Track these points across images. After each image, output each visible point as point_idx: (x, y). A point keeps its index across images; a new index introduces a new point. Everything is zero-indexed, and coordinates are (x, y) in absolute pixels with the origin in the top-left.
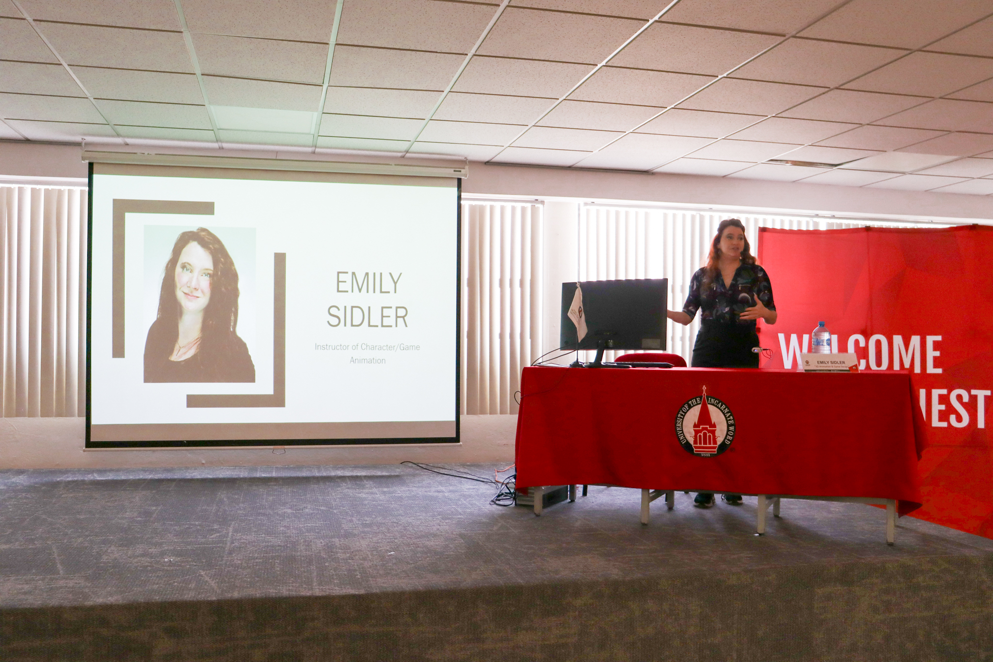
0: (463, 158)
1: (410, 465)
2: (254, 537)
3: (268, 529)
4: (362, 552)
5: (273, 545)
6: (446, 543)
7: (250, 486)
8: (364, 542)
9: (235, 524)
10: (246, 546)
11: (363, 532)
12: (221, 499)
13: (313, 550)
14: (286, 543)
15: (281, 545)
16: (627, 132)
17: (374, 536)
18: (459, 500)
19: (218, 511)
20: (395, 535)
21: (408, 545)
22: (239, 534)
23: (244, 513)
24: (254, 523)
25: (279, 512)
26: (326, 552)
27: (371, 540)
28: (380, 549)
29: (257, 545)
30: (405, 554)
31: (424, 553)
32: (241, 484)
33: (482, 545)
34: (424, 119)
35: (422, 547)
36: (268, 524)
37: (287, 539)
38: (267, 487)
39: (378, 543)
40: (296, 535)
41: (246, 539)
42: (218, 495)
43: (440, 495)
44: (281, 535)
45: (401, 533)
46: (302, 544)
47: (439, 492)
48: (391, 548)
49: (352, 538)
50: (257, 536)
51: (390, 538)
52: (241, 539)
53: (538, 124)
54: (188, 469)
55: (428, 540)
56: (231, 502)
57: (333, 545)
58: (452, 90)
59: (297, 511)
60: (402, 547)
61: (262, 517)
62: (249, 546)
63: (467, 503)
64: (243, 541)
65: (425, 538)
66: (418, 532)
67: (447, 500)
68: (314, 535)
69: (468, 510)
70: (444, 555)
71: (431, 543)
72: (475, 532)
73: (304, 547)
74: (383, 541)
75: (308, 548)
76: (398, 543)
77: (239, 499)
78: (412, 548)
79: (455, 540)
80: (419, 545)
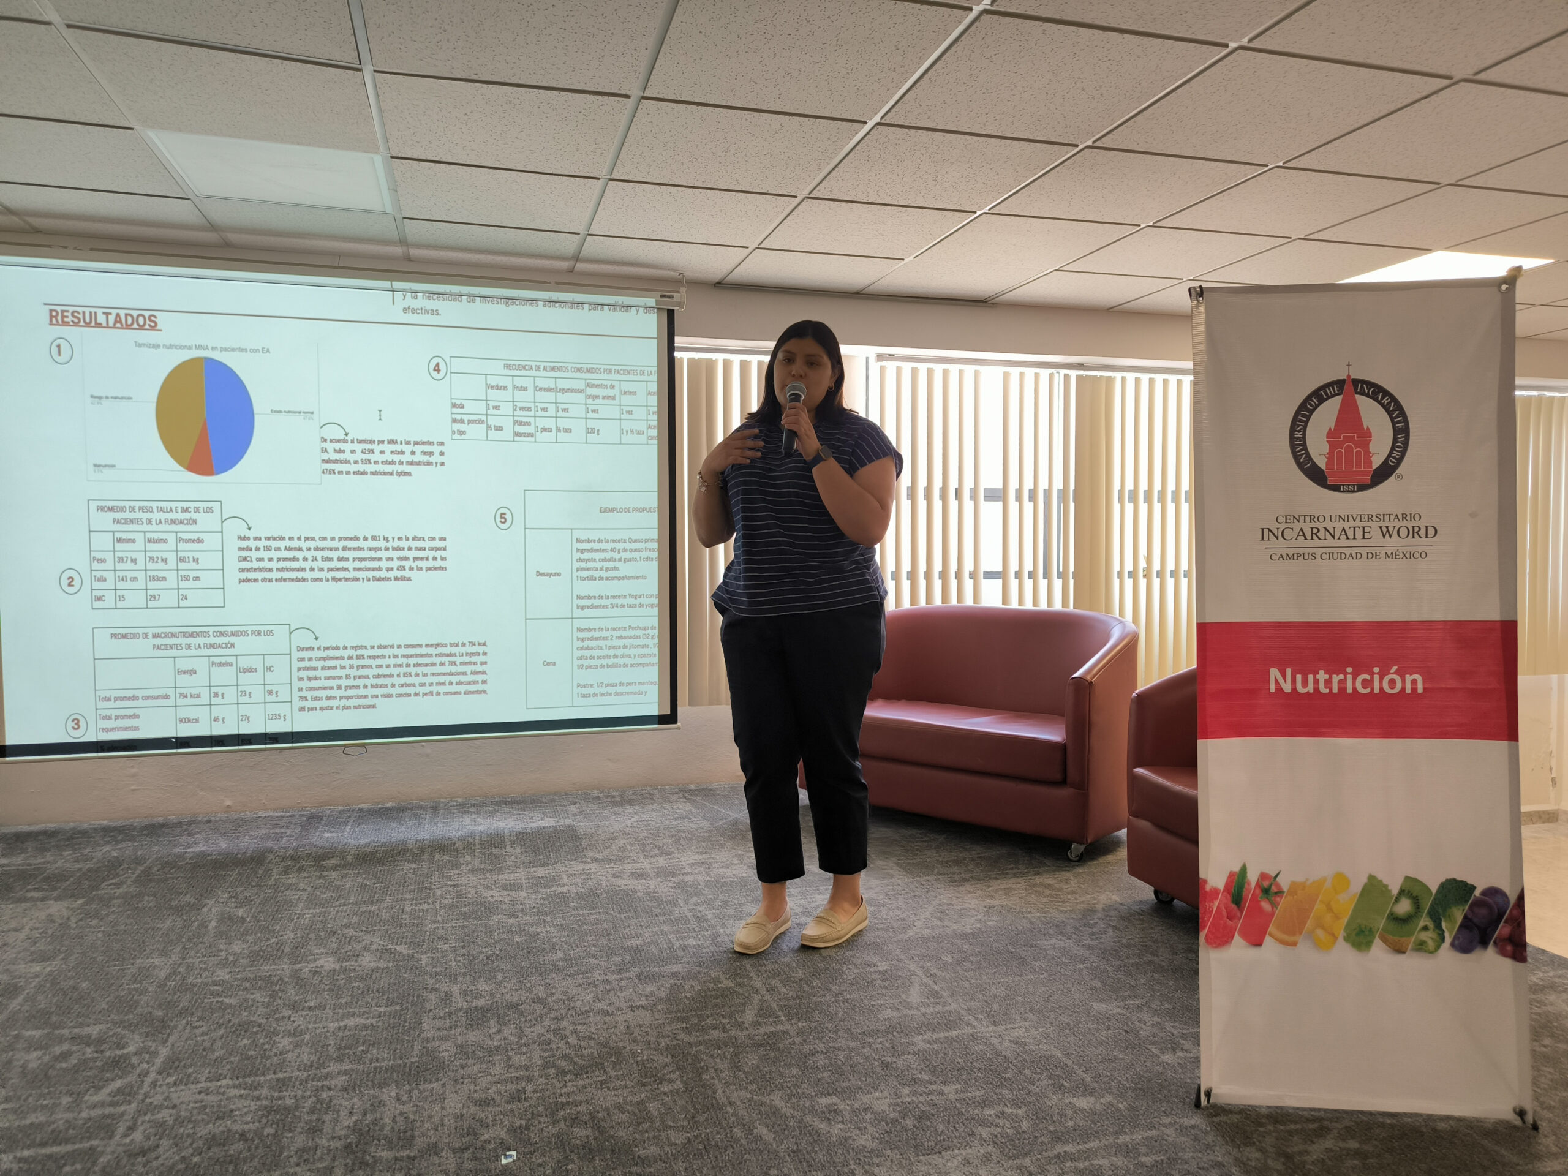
0: (675, 275)
1: (595, 793)
2: (200, 1093)
3: (249, 1049)
4: (436, 1159)
5: (229, 1131)
6: (643, 1095)
7: (286, 871)
8: (454, 1103)
9: (185, 1028)
10: (158, 1146)
11: (463, 1050)
12: (204, 925)
13: (319, 1152)
14: (264, 1121)
15: (249, 1131)
16: (979, 213)
17: (484, 1066)
18: (674, 902)
19: (174, 973)
20: (531, 1058)
21: (554, 1109)
22: (171, 1080)
23: (227, 977)
24: (230, 1021)
25: (306, 969)
26: (346, 1165)
27: (472, 1088)
28: (483, 1138)
29: (188, 1135)
30: (540, 1165)
31: (588, 1152)
32: (271, 866)
33: (724, 1099)
34: (598, 179)
35: (585, 1118)
36: (259, 1025)
37: (276, 1094)
38: (318, 874)
39: (485, 1103)
40: (305, 1074)
41: (175, 1107)
42: (205, 910)
43: (639, 887)
44: (269, 1077)
45: (546, 1051)
46: (301, 1124)
47: (639, 875)
48: (512, 1130)
49: (431, 1081)
50: (209, 1084)
51: (517, 1075)
52: (160, 1107)
53: (816, 194)
54: (194, 822)
55: (602, 1083)
56: (220, 934)
57: (375, 1122)
58: (648, 94)
59: (344, 965)
60: (540, 1122)
61: (257, 996)
62: (165, 1142)
63: (689, 915)
64: (165, 1115)
65: (597, 1073)
66: (582, 1043)
67: (652, 904)
68: (346, 1073)
69: (692, 942)
70: (633, 1159)
71: (608, 1098)
72: (706, 1037)
73: (300, 1141)
74: (499, 1093)
75: (310, 1144)
76: (533, 1102)
77: (243, 920)
78: (562, 1125)
79: (661, 1081)
80: (579, 1109)
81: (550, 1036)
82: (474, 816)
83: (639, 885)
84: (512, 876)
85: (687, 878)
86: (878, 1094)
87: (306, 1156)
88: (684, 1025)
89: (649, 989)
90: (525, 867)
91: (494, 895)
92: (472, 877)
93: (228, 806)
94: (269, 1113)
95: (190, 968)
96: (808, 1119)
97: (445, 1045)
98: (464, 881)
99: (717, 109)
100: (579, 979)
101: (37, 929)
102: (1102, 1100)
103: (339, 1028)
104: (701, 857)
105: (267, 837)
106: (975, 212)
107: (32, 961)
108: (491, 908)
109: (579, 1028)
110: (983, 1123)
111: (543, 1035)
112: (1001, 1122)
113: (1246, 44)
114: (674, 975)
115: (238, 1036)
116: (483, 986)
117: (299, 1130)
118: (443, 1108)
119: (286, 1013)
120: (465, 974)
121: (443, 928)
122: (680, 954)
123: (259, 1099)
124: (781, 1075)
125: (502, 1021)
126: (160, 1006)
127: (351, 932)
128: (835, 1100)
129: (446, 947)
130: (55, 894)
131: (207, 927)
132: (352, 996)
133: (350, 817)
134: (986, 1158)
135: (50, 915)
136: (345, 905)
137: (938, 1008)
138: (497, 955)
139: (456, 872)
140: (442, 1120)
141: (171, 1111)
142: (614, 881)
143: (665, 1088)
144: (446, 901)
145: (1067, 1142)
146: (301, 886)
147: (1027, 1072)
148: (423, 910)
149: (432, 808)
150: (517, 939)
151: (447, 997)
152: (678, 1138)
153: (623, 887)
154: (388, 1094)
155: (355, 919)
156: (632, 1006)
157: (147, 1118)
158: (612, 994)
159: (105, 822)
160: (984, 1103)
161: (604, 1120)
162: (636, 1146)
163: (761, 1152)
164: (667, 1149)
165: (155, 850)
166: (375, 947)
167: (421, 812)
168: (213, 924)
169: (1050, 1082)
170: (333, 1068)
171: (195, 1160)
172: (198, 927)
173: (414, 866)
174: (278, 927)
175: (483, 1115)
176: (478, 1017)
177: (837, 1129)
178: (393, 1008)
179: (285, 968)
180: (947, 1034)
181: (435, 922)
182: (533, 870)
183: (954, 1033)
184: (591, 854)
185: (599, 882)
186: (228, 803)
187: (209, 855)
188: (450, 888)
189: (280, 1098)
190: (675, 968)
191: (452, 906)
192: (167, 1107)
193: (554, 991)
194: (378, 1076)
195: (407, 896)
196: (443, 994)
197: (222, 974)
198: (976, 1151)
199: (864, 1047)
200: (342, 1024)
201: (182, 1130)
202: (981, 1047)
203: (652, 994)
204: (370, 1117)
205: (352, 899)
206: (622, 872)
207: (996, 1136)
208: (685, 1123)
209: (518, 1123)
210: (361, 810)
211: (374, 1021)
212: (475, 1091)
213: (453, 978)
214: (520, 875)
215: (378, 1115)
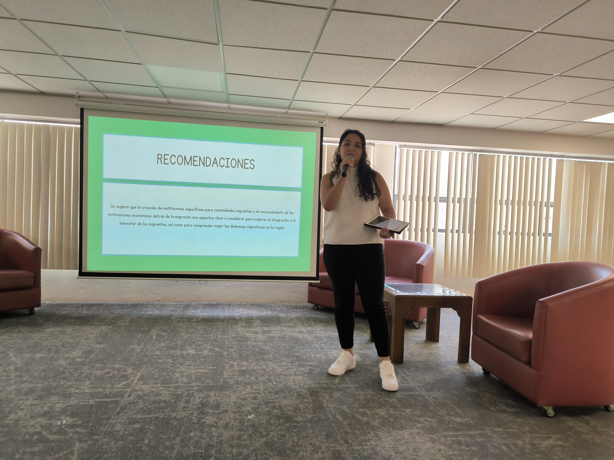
0: (324, 114)
1: (286, 304)
2: (151, 387)
3: (167, 376)
4: (227, 414)
5: (160, 399)
6: (298, 402)
7: (178, 322)
8: (233, 398)
9: (146, 368)
10: (138, 402)
11: (237, 382)
12: (151, 337)
13: (189, 409)
14: (171, 398)
15: (167, 400)
16: (439, 92)
17: (244, 388)
18: (313, 342)
19: (142, 351)
20: (260, 387)
21: (267, 403)
22: (142, 383)
23: (159, 354)
24: (160, 367)
25: (185, 353)
26: (198, 413)
27: (240, 394)
28: (243, 410)
29: (147, 400)
30: (261, 420)
31: (278, 417)
32: (173, 320)
33: (326, 406)
34: (298, 80)
35: (278, 407)
36: (170, 369)
37: (175, 390)
38: (189, 324)
39: (244, 399)
40: (185, 385)
41: (143, 391)
42: (152, 332)
43: (301, 336)
44: (173, 385)
45: (265, 385)
46: (183, 400)
47: (300, 332)
48: (253, 408)
49: (226, 391)
50: (154, 385)
51: (255, 392)
52: (139, 390)
53: (376, 85)
54: (148, 304)
55: (284, 397)
56: (157, 340)
57: (207, 401)
58: (316, 51)
59: (198, 353)
60: (262, 407)
61: (169, 360)
62: (140, 401)
63: (318, 347)
64: (139, 393)
65: (282, 394)
66: (278, 384)
67: (305, 342)
68: (198, 386)
69: (318, 355)
70: (293, 421)
71: (285, 402)
72: (321, 386)
73: (183, 404)
74: (249, 397)
75: (186, 406)
76: (260, 401)
77: (164, 336)
78: (269, 408)
79: (305, 398)
80: (276, 404)
81: (267, 381)
82: (243, 309)
83: (300, 336)
84: (256, 329)
85: (318, 335)
86: (381, 410)
87: (185, 409)
88: (314, 382)
89: (302, 369)
90: (260, 327)
91: (249, 335)
92: (241, 329)
93: (159, 300)
94: (173, 395)
95: (147, 350)
96: (356, 415)
97: (231, 381)
98: (239, 329)
99: (341, 56)
100: (278, 364)
101: (98, 334)
102: (465, 420)
103: (196, 372)
104: (323, 328)
105: (172, 311)
106: (438, 92)
107: (97, 344)
108: (248, 339)
109: (277, 379)
110: (419, 422)
111: (264, 380)
112: (425, 423)
113: (540, 31)
114: (311, 365)
115: (163, 372)
116: (244, 363)
117: (182, 401)
118: (230, 399)
119: (178, 366)
120: (238, 359)
121: (231, 344)
122: (314, 359)
123: (169, 391)
124: (347, 401)
125: (251, 375)
126: (137, 361)
127: (200, 343)
128: (366, 410)
129: (232, 350)
130: (103, 324)
131: (152, 338)
132: (200, 363)
133: (200, 306)
134: (419, 433)
135: (102, 330)
136: (198, 334)
137: (407, 385)
138: (250, 354)
139: (236, 326)
140: (229, 403)
141: (142, 392)
142: (291, 334)
143: (306, 400)
144: (232, 336)
145: (450, 431)
146: (183, 327)
147: (438, 408)
148: (225, 338)
149: (229, 305)
150: (257, 349)
151: (232, 366)
152: (309, 416)
153: (295, 336)
154: (212, 393)
155: (201, 339)
156: (295, 374)
157: (134, 393)
158: (289, 370)
159: (118, 302)
160: (420, 416)
161: (284, 408)
162: (294, 417)
163: (338, 423)
164: (305, 419)
165: (135, 313)
166: (208, 348)
167: (225, 306)
168: (154, 337)
169: (446, 412)
170: (193, 384)
171: (150, 407)
172: (149, 338)
173: (222, 323)
174: (176, 339)
175: (243, 403)
176: (243, 373)
177: (365, 419)
178: (214, 368)
179: (178, 353)
180: (409, 393)
181: (229, 342)
182: (263, 328)
183: (412, 393)
184: (284, 324)
185: (286, 334)
186: (159, 299)
187: (153, 315)
188: (234, 332)
189: (176, 391)
190: (312, 363)
191: (235, 337)
192: (141, 391)
193: (269, 367)
194: (208, 388)
195: (219, 333)
196: (231, 365)
197: (157, 353)
198: (415, 430)
199: (378, 395)
200: (197, 371)
201: (145, 398)
202: (421, 398)
203: (303, 371)
204: (205, 400)
205: (201, 332)
206: (295, 331)
207: (423, 427)
208: (312, 412)
209: (255, 406)
210: (204, 304)
211: (207, 371)
212: (241, 395)
213: (234, 360)
214: (259, 329)
215: (208, 400)
